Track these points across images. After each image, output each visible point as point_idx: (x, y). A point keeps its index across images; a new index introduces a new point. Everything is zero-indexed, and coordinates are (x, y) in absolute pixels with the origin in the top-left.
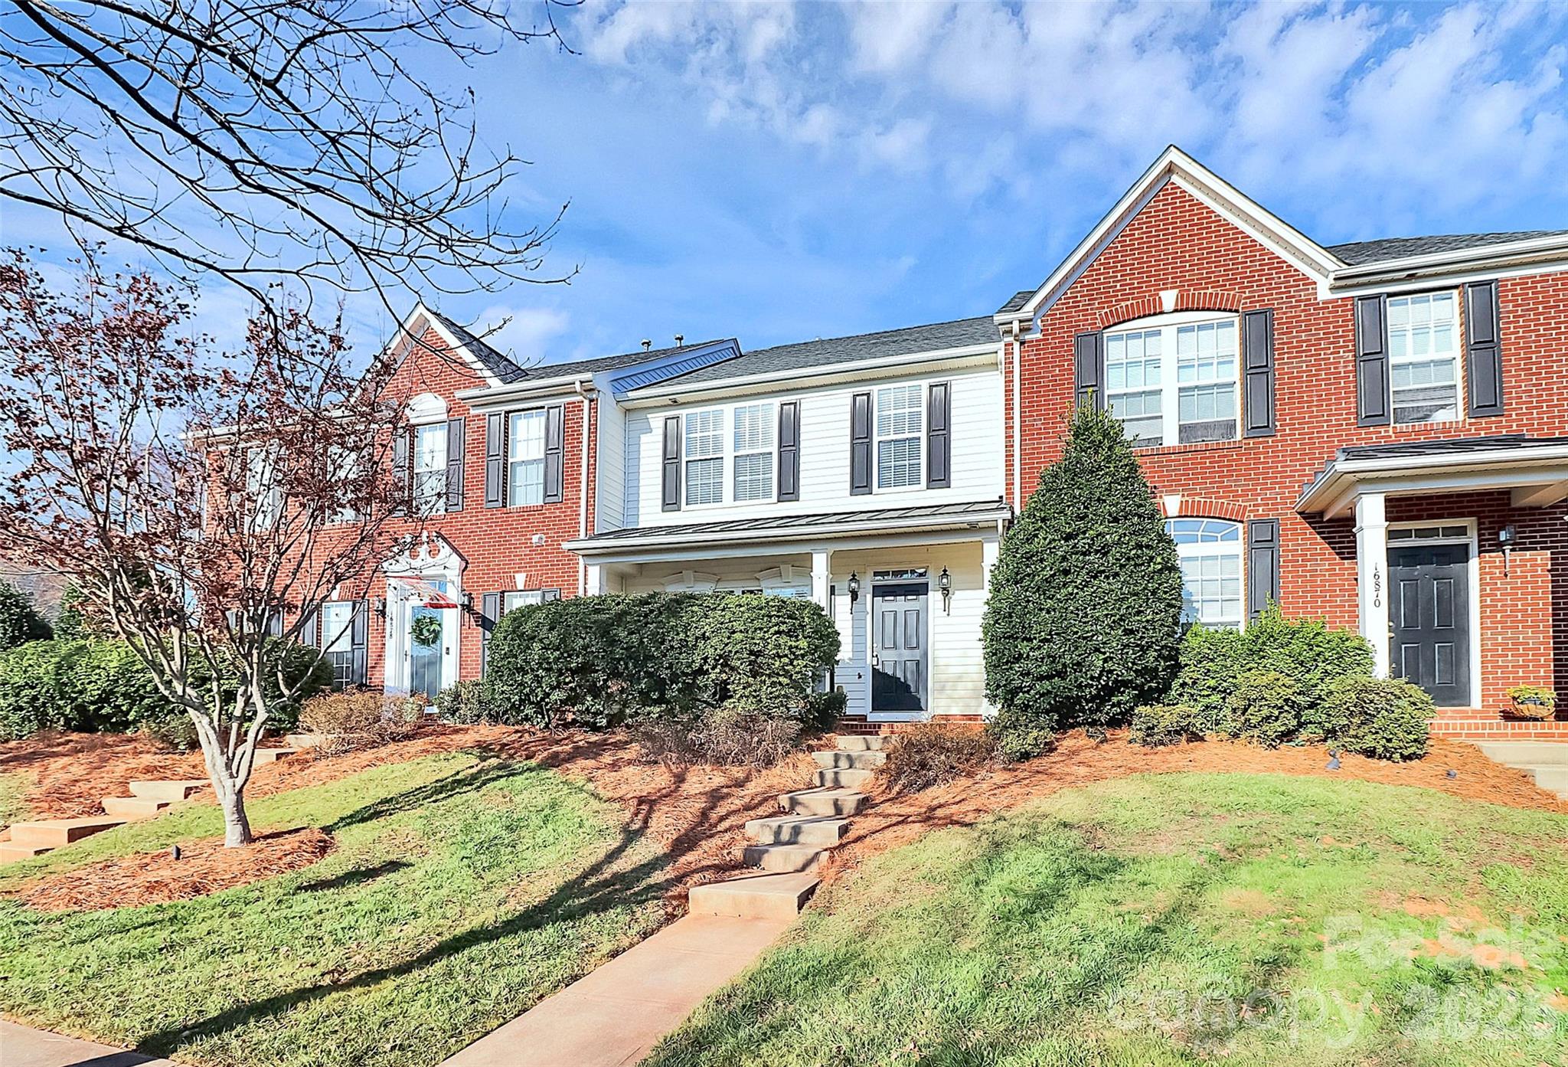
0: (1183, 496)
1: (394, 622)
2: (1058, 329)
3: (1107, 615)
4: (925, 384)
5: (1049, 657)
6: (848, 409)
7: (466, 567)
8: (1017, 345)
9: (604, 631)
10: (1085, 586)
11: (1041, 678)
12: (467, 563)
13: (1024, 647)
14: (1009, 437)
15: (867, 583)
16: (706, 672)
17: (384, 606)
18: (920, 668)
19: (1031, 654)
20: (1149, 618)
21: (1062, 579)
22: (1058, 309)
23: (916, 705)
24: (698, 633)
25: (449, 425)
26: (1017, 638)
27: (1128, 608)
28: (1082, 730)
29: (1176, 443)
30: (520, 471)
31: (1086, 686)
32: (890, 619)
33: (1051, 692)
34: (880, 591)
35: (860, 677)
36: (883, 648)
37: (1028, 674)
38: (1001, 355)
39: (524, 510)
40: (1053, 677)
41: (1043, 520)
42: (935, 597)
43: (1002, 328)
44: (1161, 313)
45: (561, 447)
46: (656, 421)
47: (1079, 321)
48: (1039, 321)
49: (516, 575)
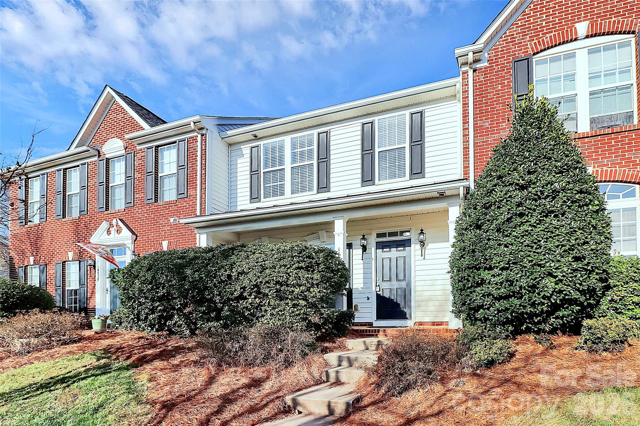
0: (594, 167)
1: (100, 272)
2: (500, 58)
3: (558, 246)
4: (407, 113)
5: (507, 281)
6: (360, 133)
7: (136, 239)
8: (471, 73)
9: (179, 270)
10: (538, 224)
11: (499, 298)
12: (137, 236)
13: (486, 275)
14: (466, 136)
15: (372, 240)
16: (245, 298)
17: (95, 263)
18: (406, 293)
19: (493, 280)
20: (593, 247)
21: (518, 220)
22: (500, 45)
23: (402, 316)
24: (240, 270)
25: (126, 157)
26: (479, 268)
27: (576, 239)
28: (532, 337)
29: (588, 130)
30: (166, 181)
31: (538, 304)
32: (387, 263)
33: (508, 309)
34: (381, 246)
35: (368, 299)
36: (383, 280)
37: (489, 295)
38: (459, 86)
39: (169, 203)
40: (510, 296)
41: (500, 177)
42: (415, 248)
43: (461, 60)
44: (576, 39)
45: (186, 165)
46: (246, 150)
47: (515, 51)
48: (486, 54)
49: (163, 242)
